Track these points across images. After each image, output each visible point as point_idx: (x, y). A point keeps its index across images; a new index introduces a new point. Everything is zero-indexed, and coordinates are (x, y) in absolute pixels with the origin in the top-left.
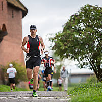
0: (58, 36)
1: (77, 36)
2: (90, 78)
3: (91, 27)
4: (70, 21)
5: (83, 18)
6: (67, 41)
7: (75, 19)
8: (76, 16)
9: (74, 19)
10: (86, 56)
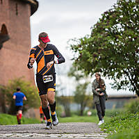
0: (83, 43)
1: (113, 43)
4: (102, 20)
5: (122, 16)
6: (97, 50)
8: (111, 13)
9: (108, 17)
10: (125, 72)
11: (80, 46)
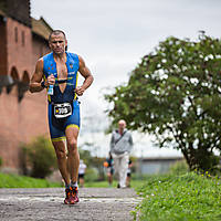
0: (119, 92)
1: (153, 92)
2: (176, 165)
3: (177, 75)
4: (141, 65)
5: (164, 61)
6: (134, 101)
7: (151, 62)
8: (152, 57)
9: (148, 62)
10: (168, 127)
11: (115, 96)
